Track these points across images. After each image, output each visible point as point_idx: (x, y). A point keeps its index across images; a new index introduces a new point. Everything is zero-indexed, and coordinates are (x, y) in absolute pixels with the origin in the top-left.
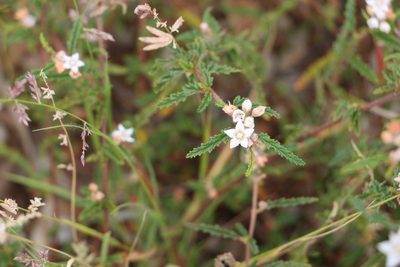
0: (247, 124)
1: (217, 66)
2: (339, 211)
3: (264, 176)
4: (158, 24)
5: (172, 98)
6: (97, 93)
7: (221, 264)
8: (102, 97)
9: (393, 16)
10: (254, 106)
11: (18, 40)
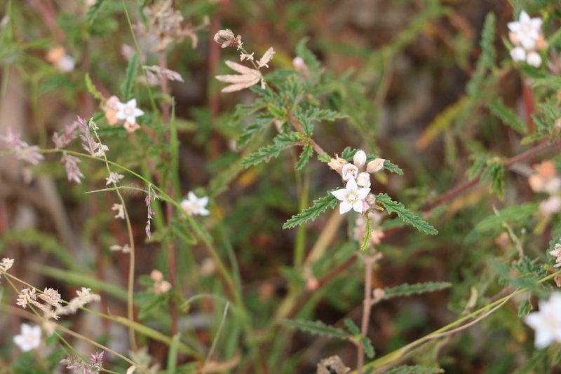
0: (360, 183)
1: (317, 111)
2: (478, 299)
3: (379, 256)
4: (243, 56)
5: (261, 153)
6: (160, 151)
7: (326, 371)
8: (166, 157)
9: (545, 45)
10: (369, 159)
11: (51, 88)
